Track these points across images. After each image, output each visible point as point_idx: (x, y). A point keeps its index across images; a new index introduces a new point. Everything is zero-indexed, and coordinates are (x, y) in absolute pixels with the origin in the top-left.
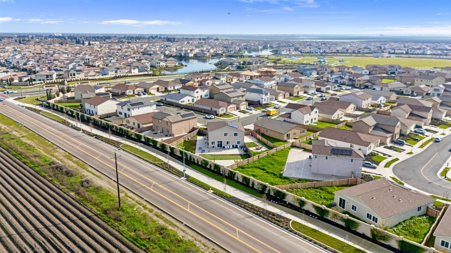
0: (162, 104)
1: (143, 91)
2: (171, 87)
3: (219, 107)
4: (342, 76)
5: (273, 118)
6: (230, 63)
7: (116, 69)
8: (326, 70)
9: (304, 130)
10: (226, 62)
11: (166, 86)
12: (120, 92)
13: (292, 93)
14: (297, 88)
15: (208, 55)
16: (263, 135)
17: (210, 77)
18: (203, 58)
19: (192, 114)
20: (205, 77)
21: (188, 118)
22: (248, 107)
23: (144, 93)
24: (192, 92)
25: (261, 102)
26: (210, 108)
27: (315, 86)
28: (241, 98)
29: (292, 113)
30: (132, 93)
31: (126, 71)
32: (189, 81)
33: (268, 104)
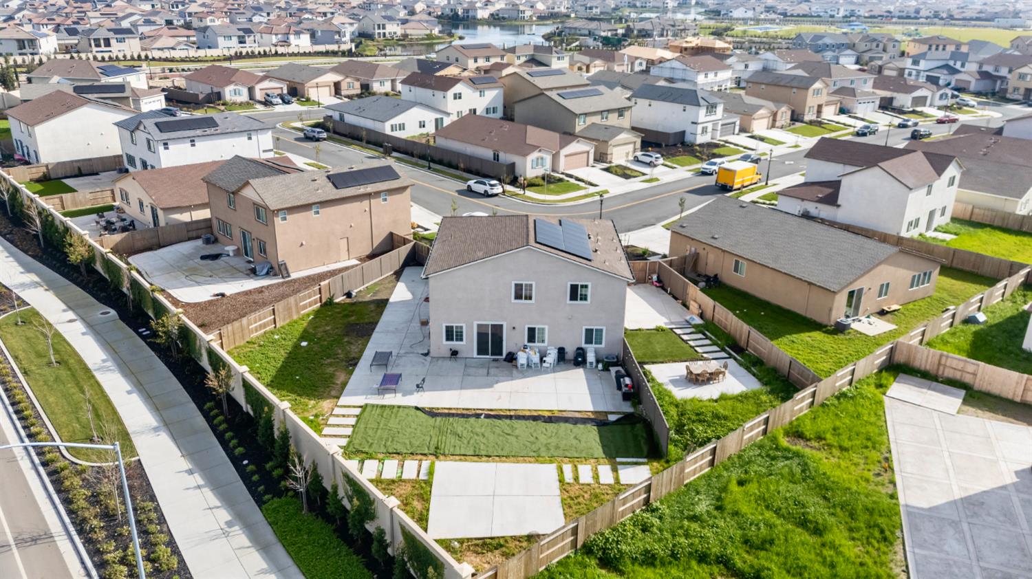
2: (382, 83)
3: (526, 149)
4: (951, 63)
6: (587, 33)
8: (884, 50)
9: (927, 267)
10: (575, 28)
11: (365, 79)
13: (798, 111)
14: (818, 92)
18: (514, 23)
20: (502, 57)
21: (361, 191)
22: (639, 154)
25: (688, 138)
26: (488, 154)
28: (613, 120)
33: (717, 146)
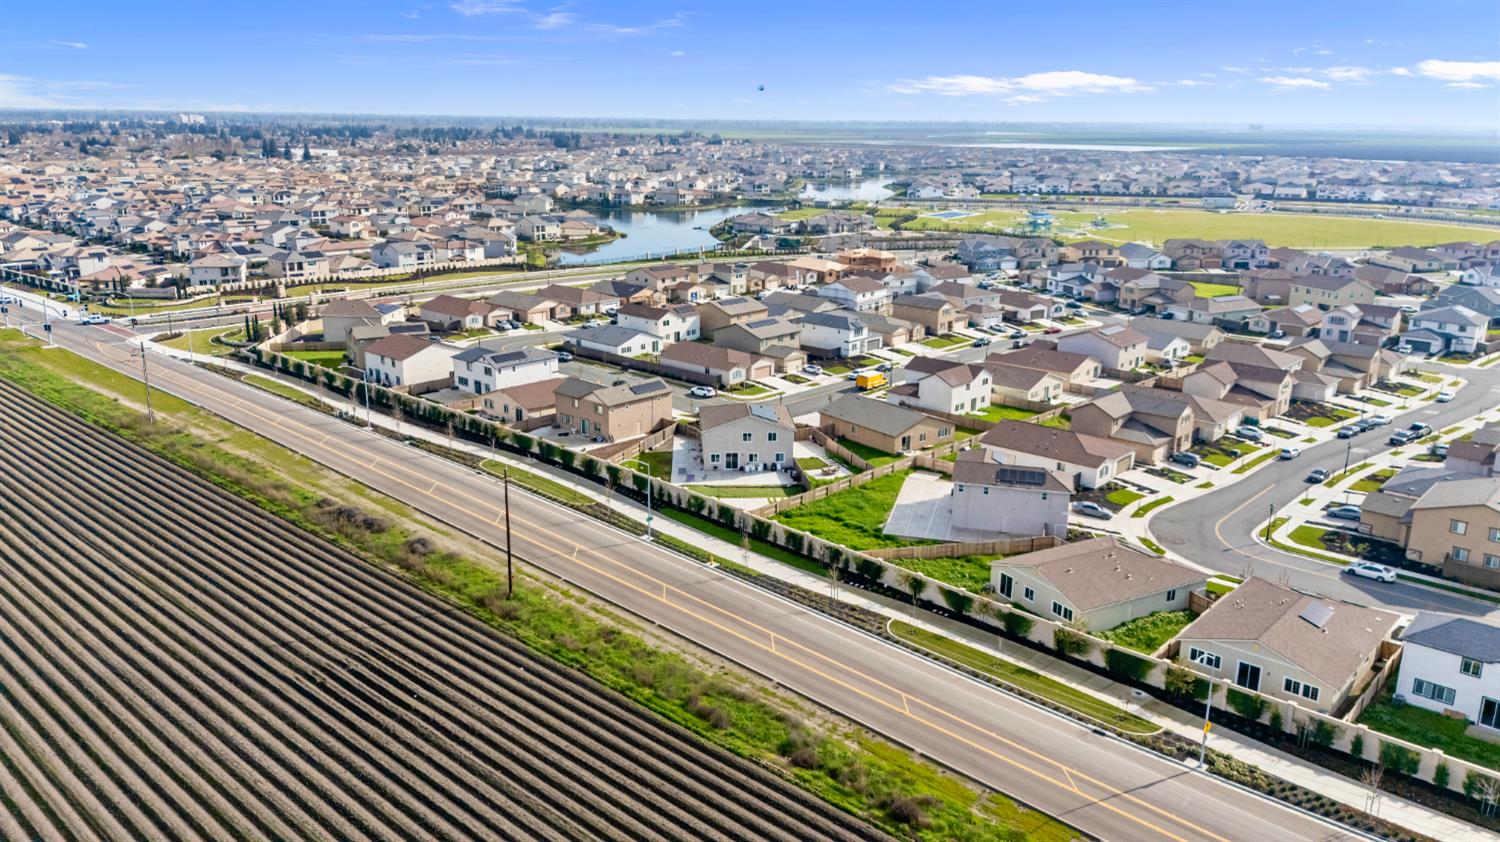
0: (570, 357)
1: (511, 318)
2: (588, 307)
3: (728, 366)
4: (1084, 274)
5: (873, 396)
6: (758, 229)
7: (420, 250)
8: (1044, 256)
9: (946, 426)
10: (745, 224)
11: (573, 304)
12: (445, 319)
13: (932, 326)
14: (947, 312)
15: (689, 198)
16: (842, 440)
17: (701, 276)
18: (674, 209)
19: (657, 386)
20: (687, 276)
21: (648, 395)
22: (806, 366)
23: (516, 323)
24: (652, 322)
25: (843, 353)
26: (702, 370)
27: (1000, 306)
28: (787, 342)
29: (921, 383)
30: (479, 325)
31: (450, 254)
32: (639, 288)
33: (864, 358)
